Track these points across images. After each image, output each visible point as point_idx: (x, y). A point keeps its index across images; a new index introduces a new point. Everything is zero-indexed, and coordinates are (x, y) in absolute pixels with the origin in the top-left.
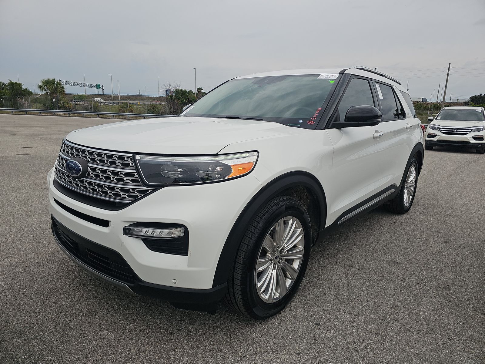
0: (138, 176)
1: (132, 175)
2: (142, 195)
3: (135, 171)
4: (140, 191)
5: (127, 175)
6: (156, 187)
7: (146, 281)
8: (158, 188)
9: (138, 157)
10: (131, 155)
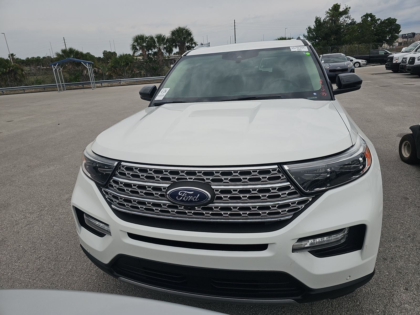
0: (294, 188)
1: (287, 188)
2: (303, 206)
3: (289, 183)
4: (300, 203)
5: (281, 189)
6: (316, 194)
7: (316, 288)
8: (319, 195)
9: (286, 167)
10: (276, 166)
